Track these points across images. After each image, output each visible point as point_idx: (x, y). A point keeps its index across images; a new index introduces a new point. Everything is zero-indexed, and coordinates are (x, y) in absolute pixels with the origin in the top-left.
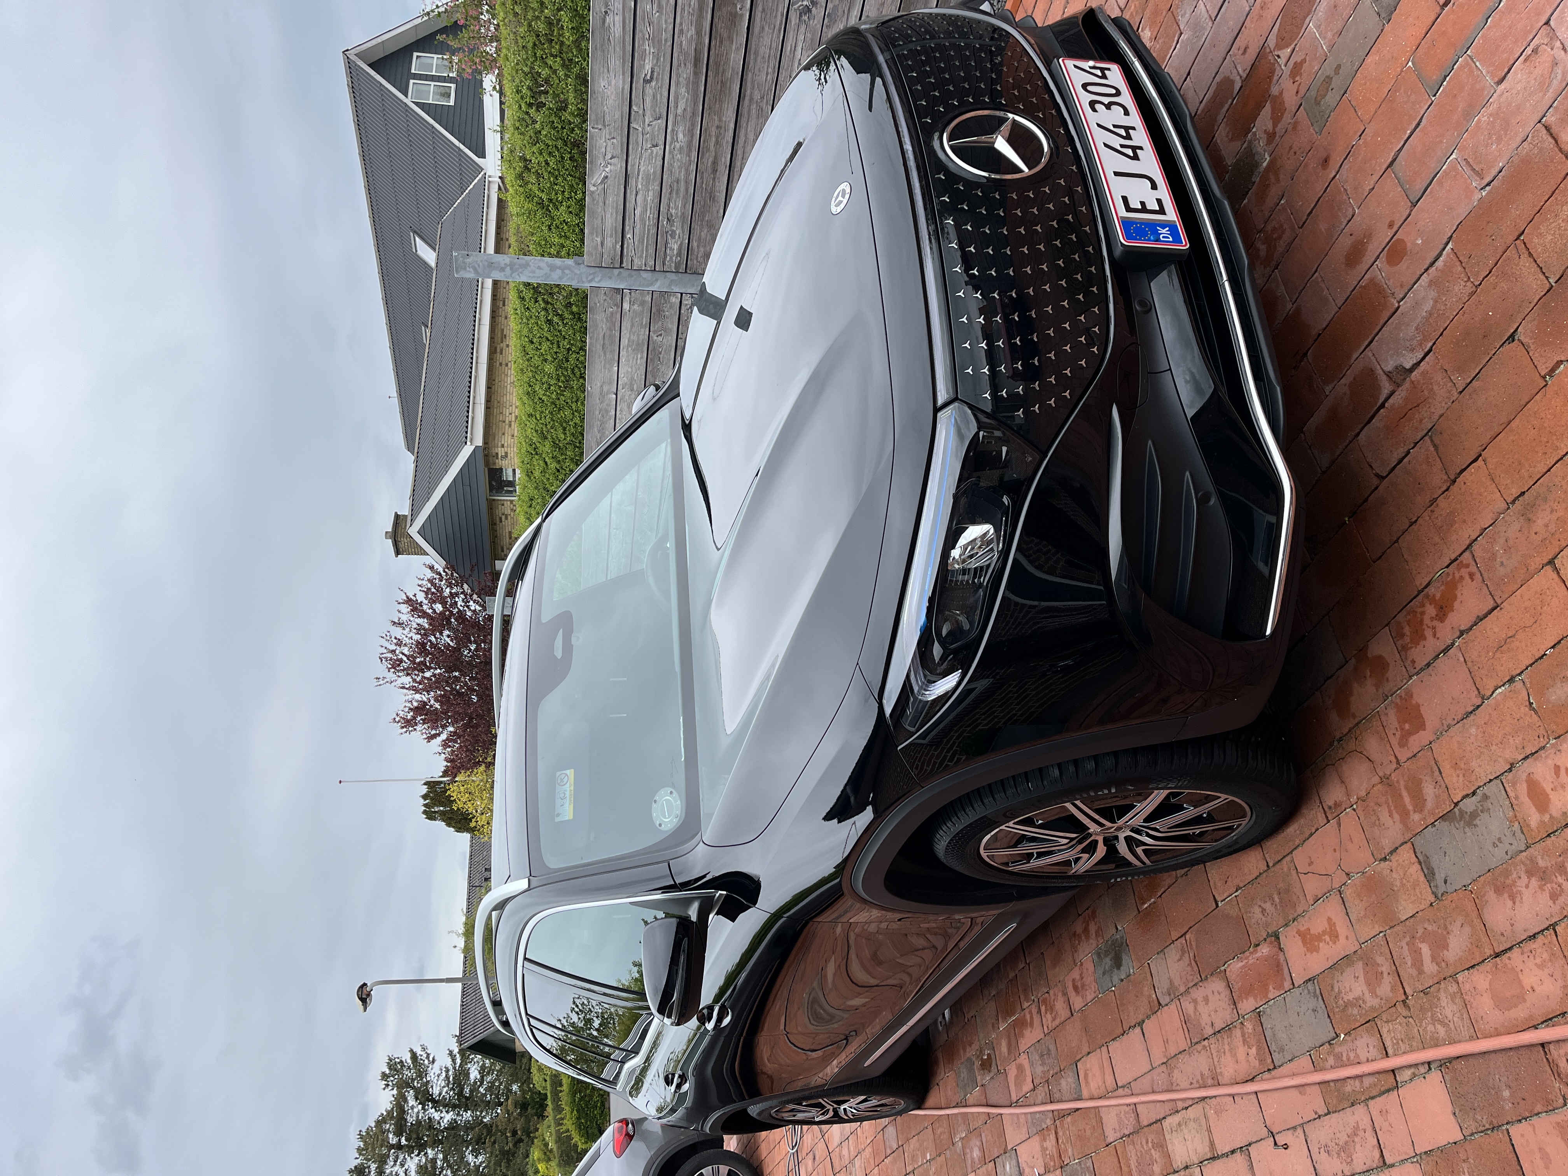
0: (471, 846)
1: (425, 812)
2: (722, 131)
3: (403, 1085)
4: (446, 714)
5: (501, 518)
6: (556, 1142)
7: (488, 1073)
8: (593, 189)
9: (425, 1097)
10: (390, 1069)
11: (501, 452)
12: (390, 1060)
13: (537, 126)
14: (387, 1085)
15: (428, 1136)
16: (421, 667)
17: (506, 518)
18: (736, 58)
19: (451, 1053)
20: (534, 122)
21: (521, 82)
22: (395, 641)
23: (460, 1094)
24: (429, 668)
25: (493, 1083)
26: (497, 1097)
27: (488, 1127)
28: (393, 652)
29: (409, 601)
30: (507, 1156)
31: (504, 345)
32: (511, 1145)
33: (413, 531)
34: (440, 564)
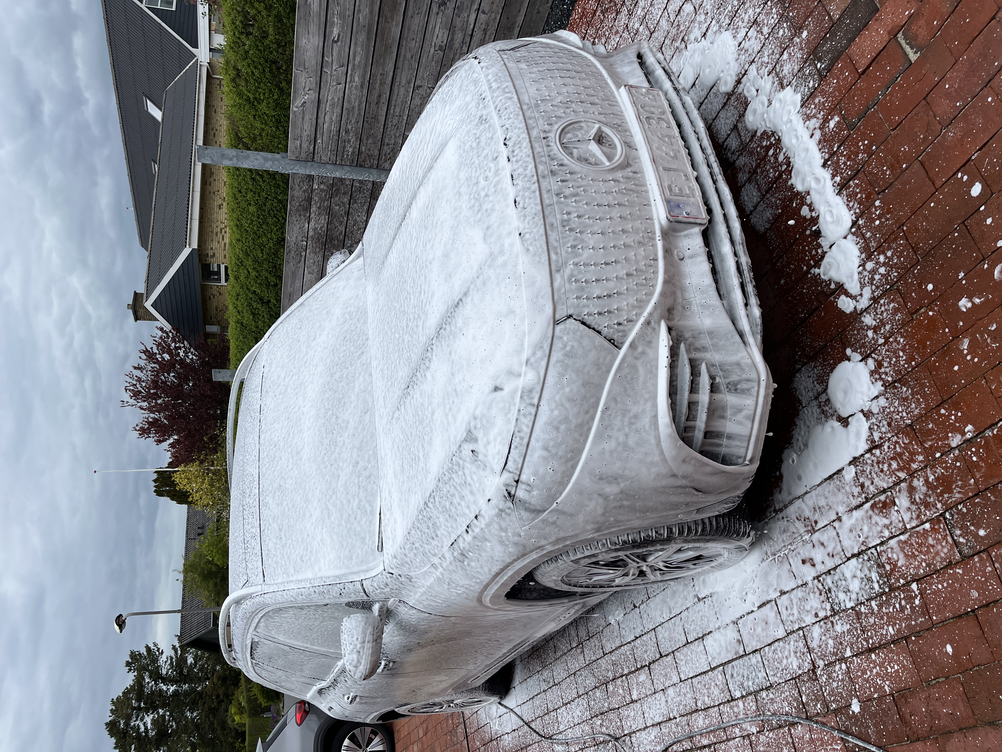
0: (188, 512)
1: (155, 491)
2: (385, 77)
3: (141, 670)
4: (172, 427)
5: (210, 297)
6: (247, 702)
7: (200, 660)
8: (295, 109)
9: (157, 676)
10: (132, 659)
11: (210, 253)
12: (132, 652)
13: (246, 48)
14: (130, 670)
15: (159, 701)
16: (156, 396)
17: (214, 297)
18: (396, 31)
19: (174, 647)
20: (244, 45)
21: (236, 17)
22: (136, 378)
23: (181, 673)
24: (161, 397)
25: (203, 665)
26: (206, 674)
27: (200, 694)
28: (134, 385)
29: (146, 352)
30: (214, 711)
31: (212, 179)
32: (215, 704)
33: (148, 304)
34: (168, 327)
